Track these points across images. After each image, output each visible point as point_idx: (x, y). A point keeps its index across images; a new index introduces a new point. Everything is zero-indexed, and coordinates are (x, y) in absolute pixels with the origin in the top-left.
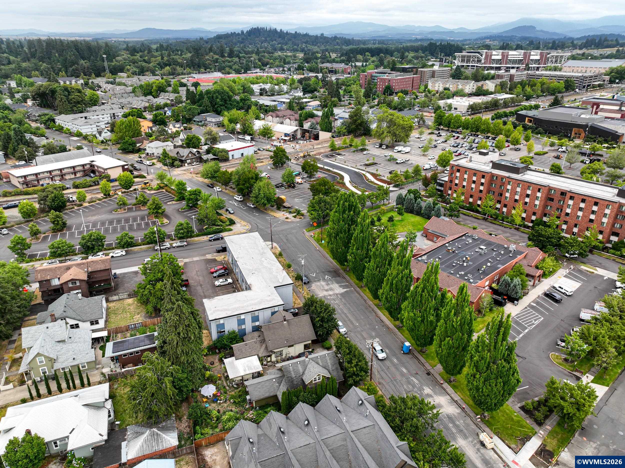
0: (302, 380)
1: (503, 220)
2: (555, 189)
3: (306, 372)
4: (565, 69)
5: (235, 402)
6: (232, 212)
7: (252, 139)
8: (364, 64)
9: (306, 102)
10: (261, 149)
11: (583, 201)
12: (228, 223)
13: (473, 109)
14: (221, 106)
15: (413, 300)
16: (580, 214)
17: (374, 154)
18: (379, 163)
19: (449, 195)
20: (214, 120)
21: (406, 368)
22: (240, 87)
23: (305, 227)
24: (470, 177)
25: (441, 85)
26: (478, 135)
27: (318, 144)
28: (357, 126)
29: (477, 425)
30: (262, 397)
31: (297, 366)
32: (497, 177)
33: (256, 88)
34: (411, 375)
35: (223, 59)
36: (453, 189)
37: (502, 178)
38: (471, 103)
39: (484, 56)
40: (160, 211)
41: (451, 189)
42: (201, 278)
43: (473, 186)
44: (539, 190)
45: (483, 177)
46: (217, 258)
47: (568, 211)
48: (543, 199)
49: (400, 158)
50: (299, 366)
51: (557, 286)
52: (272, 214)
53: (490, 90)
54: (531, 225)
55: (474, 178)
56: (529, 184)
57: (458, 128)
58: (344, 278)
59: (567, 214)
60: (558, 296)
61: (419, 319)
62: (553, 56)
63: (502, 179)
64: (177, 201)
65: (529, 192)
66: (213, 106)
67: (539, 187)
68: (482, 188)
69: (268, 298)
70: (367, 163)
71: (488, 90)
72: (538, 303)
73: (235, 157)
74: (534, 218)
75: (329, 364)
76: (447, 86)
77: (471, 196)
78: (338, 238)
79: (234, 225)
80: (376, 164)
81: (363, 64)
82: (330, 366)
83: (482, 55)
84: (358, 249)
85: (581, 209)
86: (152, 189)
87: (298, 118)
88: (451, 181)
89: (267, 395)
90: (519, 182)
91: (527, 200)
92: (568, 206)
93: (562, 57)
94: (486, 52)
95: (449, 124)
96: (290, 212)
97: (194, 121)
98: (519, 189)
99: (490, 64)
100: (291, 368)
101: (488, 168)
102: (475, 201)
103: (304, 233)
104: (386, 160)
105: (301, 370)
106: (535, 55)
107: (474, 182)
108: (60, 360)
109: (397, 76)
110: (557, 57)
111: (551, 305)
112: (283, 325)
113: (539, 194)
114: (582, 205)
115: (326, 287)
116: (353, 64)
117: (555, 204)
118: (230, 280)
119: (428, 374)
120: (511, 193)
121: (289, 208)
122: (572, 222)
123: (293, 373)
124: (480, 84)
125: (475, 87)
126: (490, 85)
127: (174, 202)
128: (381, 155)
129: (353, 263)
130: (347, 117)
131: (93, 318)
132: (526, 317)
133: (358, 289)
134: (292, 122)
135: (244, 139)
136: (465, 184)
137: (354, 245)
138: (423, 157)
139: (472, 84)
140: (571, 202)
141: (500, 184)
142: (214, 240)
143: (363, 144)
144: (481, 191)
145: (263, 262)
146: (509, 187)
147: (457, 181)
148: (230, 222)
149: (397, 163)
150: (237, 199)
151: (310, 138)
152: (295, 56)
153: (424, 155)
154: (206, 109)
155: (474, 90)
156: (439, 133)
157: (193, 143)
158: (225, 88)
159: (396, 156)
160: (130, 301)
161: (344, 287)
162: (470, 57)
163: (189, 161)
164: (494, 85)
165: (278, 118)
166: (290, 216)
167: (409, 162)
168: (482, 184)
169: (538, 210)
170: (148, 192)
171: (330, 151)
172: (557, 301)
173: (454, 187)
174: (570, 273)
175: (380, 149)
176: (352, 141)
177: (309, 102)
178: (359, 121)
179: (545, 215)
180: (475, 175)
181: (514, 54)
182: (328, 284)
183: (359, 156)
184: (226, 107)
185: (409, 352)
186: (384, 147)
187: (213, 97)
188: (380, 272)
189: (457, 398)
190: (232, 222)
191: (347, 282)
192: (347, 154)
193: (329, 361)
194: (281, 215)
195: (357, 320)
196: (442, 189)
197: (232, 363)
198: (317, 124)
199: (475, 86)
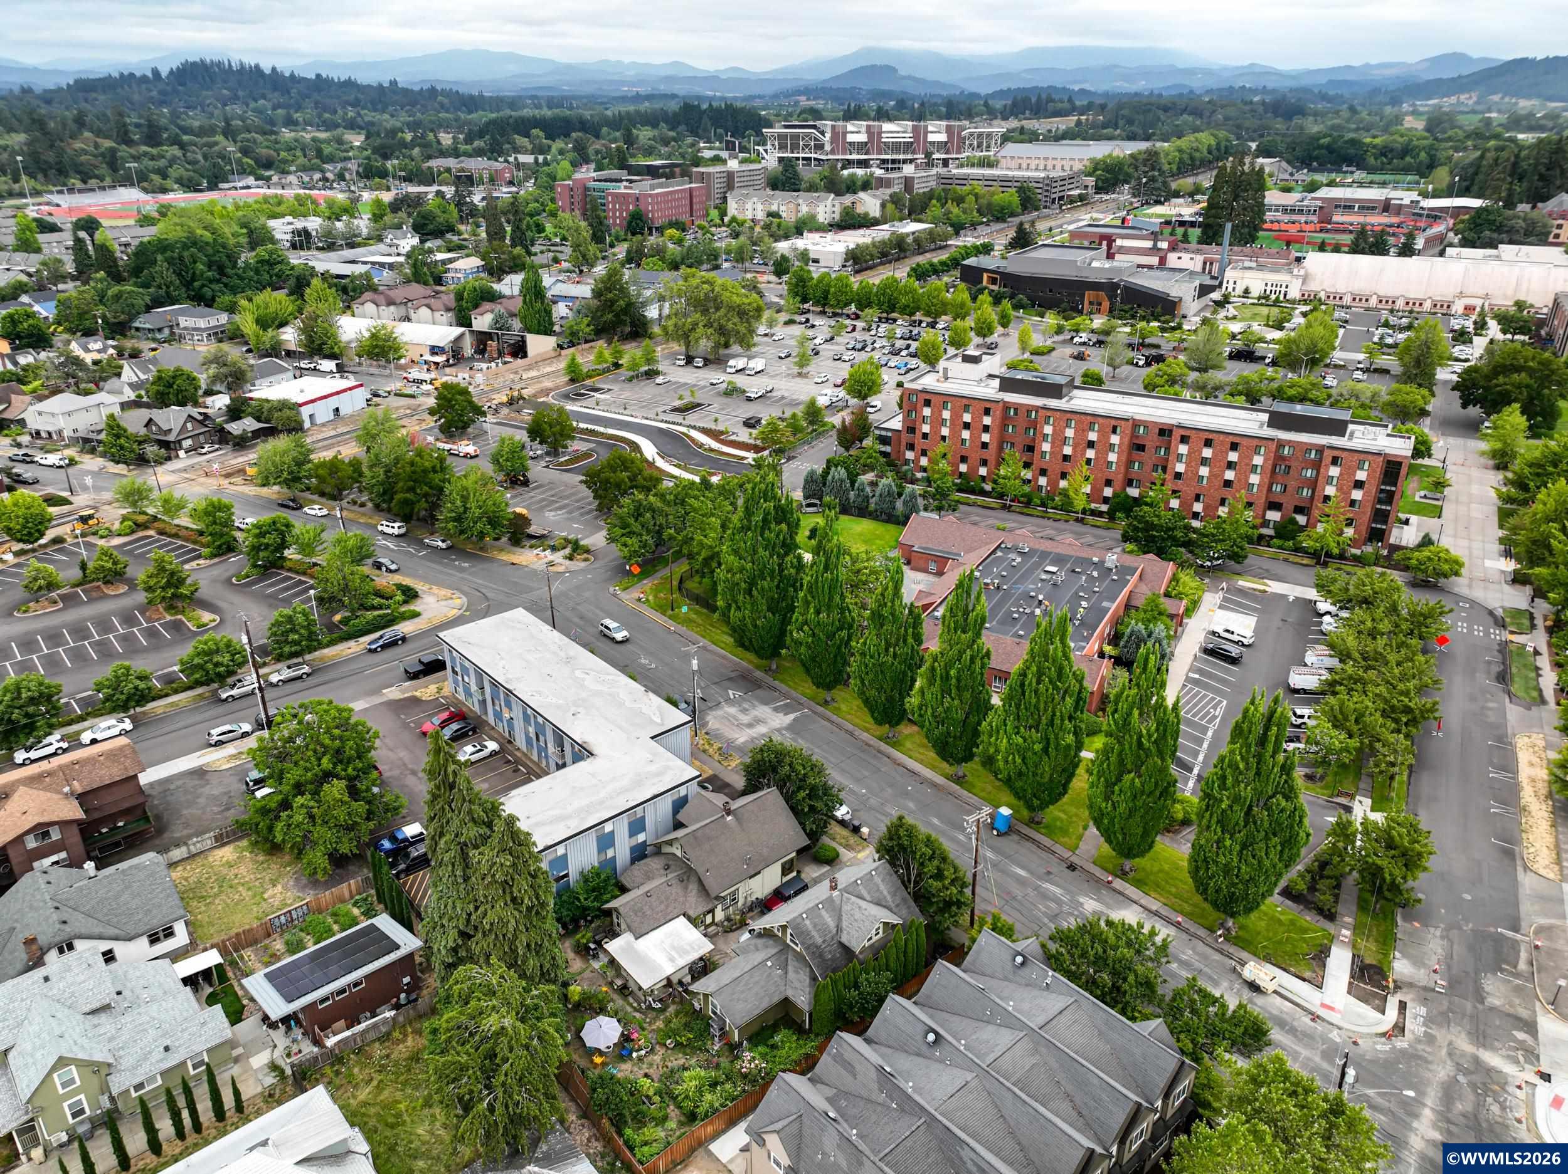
0: (842, 945)
1: (1043, 505)
2: (1146, 425)
3: (844, 924)
4: (1003, 163)
5: (678, 1045)
6: (393, 567)
7: (341, 369)
8: (541, 158)
9: (444, 262)
10: (381, 392)
11: (1208, 443)
12: (399, 597)
13: (857, 259)
14: (211, 281)
15: (1018, 706)
16: (1204, 471)
17: (682, 381)
18: (706, 403)
19: (907, 462)
20: (202, 323)
21: (1023, 868)
22: (236, 228)
23: (609, 580)
24: (956, 416)
25: (760, 207)
26: (895, 320)
27: (530, 368)
28: (617, 315)
29: (1221, 952)
30: (757, 1012)
31: (820, 916)
32: (1016, 410)
33: (281, 229)
34: (1040, 878)
35: (132, 151)
36: (918, 447)
37: (1029, 409)
38: (852, 246)
39: (828, 135)
40: (184, 591)
41: (911, 447)
42: (403, 754)
43: (966, 434)
44: (1114, 431)
45: (987, 412)
46: (418, 694)
47: (1180, 468)
48: (1125, 447)
49: (754, 387)
50: (823, 913)
51: (1220, 630)
52: (505, 557)
53: (872, 215)
54: (1104, 508)
55: (967, 418)
56: (1089, 419)
57: (847, 304)
58: (775, 689)
59: (1178, 476)
60: (1234, 651)
61: (1037, 747)
62: (971, 134)
63: (1029, 412)
64: (213, 556)
65: (1093, 436)
66: (188, 284)
67: (1114, 424)
68: (986, 438)
69: (653, 768)
70: (677, 403)
71: (866, 214)
72: (1200, 671)
73: (319, 420)
74: (1108, 492)
75: (885, 893)
76: (774, 208)
77: (964, 459)
78: (755, 592)
79: (419, 602)
80: (699, 405)
81: (536, 160)
82: (889, 898)
83: (823, 133)
84: (818, 612)
85: (1204, 461)
86: (110, 534)
87: (453, 304)
88: (912, 430)
89: (765, 1004)
90: (1069, 416)
91: (1091, 454)
92: (1179, 457)
93: (989, 135)
94: (833, 127)
95: (826, 298)
96: (554, 549)
97: (137, 329)
98: (1070, 433)
99: (844, 153)
100: (807, 922)
101: (990, 390)
102: (973, 470)
103: (615, 595)
104: (719, 394)
105: (831, 923)
106: (937, 132)
107: (967, 426)
108: (127, 1062)
109: (653, 187)
110: (980, 135)
111: (1227, 671)
112: (726, 825)
113: (1115, 439)
114: (1207, 453)
115: (745, 719)
116: (511, 159)
117: (1148, 457)
118: (492, 746)
119: (1072, 867)
120: (1053, 443)
121: (543, 537)
122: (1189, 491)
123: (814, 933)
124: (848, 199)
125: (837, 209)
126: (869, 203)
127: (201, 562)
128: (702, 383)
129: (809, 647)
130: (588, 294)
131: (156, 922)
132: (1195, 705)
133: (820, 709)
134: (437, 314)
135: (315, 369)
136: (945, 431)
137: (807, 603)
138: (798, 380)
139: (829, 202)
140: (1183, 449)
141: (1025, 425)
142: (384, 647)
143: (649, 361)
144: (985, 445)
145: (583, 680)
146: (1048, 430)
147: (926, 428)
148: (404, 593)
149: (749, 399)
150: (389, 531)
151: (501, 354)
152: (340, 141)
153: (800, 375)
154: (167, 293)
155: (837, 216)
156: (807, 321)
157: (179, 391)
158: (199, 232)
159: (741, 381)
160: (227, 853)
161: (786, 710)
162: (796, 137)
163: (187, 443)
164: (878, 203)
165: (392, 308)
166: (558, 557)
167: (774, 394)
168: (986, 429)
169: (1117, 472)
170: (101, 542)
171: (567, 384)
172: (1234, 661)
173: (920, 443)
174: (1225, 599)
175: (689, 369)
176: (618, 354)
177: (451, 261)
178: (622, 303)
179: (1130, 483)
180: (966, 408)
181: (894, 130)
182: (744, 711)
183: (646, 390)
184: (226, 285)
185: (1009, 830)
186: (699, 362)
187: (181, 258)
188: (895, 656)
189: (1155, 906)
190: (410, 594)
191: (786, 696)
192: (616, 388)
193: (882, 887)
194: (530, 558)
195: (858, 781)
196: (888, 449)
197: (628, 950)
198: (512, 315)
199: (837, 205)
